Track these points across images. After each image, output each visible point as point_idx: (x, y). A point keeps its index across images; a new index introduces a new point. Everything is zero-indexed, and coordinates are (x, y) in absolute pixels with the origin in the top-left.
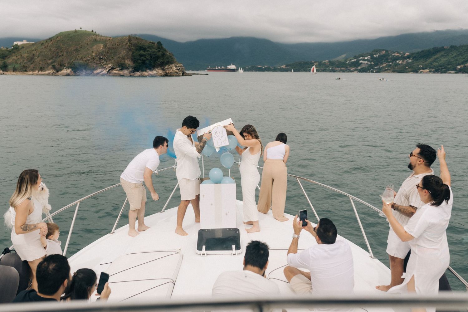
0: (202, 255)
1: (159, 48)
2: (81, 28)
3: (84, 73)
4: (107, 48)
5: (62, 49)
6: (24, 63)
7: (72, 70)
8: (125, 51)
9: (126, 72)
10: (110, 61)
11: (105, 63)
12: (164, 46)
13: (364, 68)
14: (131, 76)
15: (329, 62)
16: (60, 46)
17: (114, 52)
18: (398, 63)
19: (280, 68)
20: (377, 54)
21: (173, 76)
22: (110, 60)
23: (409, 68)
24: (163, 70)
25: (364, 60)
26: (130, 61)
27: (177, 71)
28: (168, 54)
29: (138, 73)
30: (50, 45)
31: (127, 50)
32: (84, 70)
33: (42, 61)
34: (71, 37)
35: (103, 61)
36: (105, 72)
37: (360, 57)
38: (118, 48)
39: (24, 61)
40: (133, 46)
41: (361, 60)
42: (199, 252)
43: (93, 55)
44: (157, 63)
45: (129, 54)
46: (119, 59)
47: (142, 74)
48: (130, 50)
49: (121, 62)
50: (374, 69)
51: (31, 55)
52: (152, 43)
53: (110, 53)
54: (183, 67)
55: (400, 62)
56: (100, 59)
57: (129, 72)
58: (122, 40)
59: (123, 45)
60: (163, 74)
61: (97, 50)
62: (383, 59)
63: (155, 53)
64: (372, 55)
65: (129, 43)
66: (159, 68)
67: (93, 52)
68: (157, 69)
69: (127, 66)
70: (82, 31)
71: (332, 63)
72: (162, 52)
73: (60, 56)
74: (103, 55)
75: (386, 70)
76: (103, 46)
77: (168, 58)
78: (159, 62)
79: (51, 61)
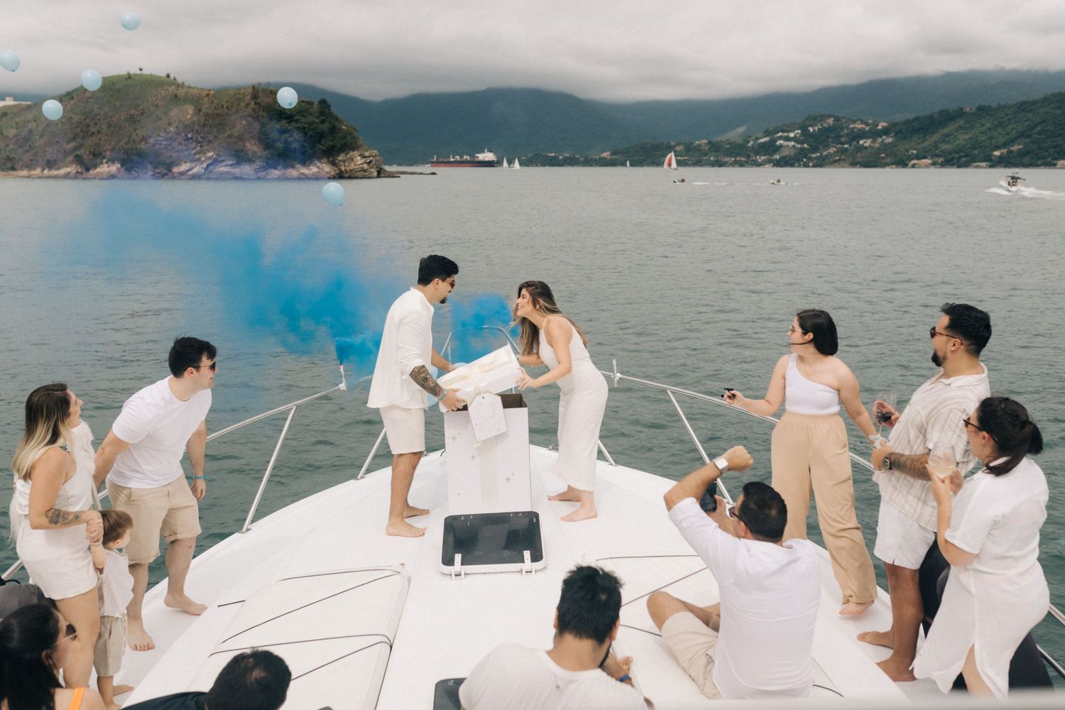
0: (453, 575)
1: (322, 113)
2: (141, 70)
3: (150, 173)
4: (201, 114)
5: (99, 117)
6: (9, 151)
7: (122, 166)
8: (244, 122)
9: (247, 169)
10: (211, 145)
11: (199, 148)
12: (334, 110)
13: (786, 156)
14: (258, 178)
15: (710, 143)
16: (93, 110)
17: (220, 124)
18: (862, 145)
19: (597, 157)
20: (816, 125)
21: (357, 178)
22: (210, 142)
23: (887, 155)
24: (334, 164)
25: (788, 139)
26: (257, 143)
27: (365, 166)
28: (344, 127)
29: (276, 173)
31: (250, 119)
32: (149, 166)
33: (51, 145)
34: (118, 90)
35: (194, 144)
36: (197, 169)
37: (778, 133)
38: (227, 114)
39: (8, 145)
40: (263, 111)
41: (780, 138)
42: (448, 569)
43: (170, 131)
44: (320, 149)
45: (254, 128)
46: (230, 139)
47: (284, 173)
48: (256, 118)
49: (237, 147)
50: (810, 159)
51: (25, 132)
52: (308, 103)
53: (210, 126)
54: (378, 158)
55: (866, 143)
56: (188, 139)
57: (255, 170)
58: (238, 96)
59: (239, 107)
60: (333, 173)
61: (180, 120)
62: (828, 137)
63: (313, 126)
64: (804, 129)
65: (253, 103)
66: (322, 161)
67: (170, 124)
68: (320, 162)
69: (250, 156)
70: (143, 75)
71: (715, 147)
72: (330, 122)
73: (93, 134)
74: (193, 130)
75: (836, 161)
76: (193, 110)
77: (344, 138)
78: (324, 145)
79: (71, 145)
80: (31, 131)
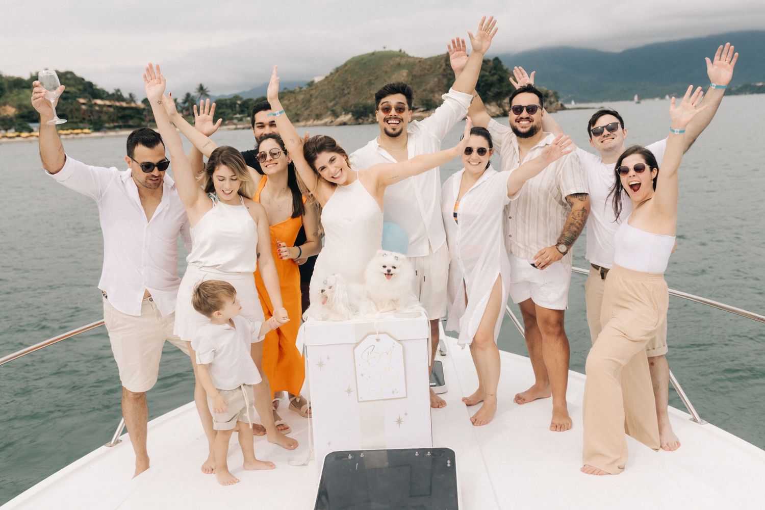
1: (495, 68)
2: (384, 48)
3: (370, 120)
4: (411, 75)
5: (350, 83)
7: (353, 115)
8: (436, 79)
12: (505, 64)
16: (347, 79)
24: (500, 106)
30: (335, 78)
31: (441, 77)
32: (371, 115)
33: (320, 104)
34: (365, 64)
38: (427, 74)
39: (297, 106)
44: (489, 95)
46: (424, 93)
49: (429, 98)
51: (308, 96)
58: (437, 60)
60: (498, 113)
65: (444, 66)
66: (491, 104)
68: (490, 105)
70: (386, 52)
72: (499, 75)
73: (346, 94)
76: (407, 73)
78: (492, 92)
79: (332, 104)
80: (311, 95)
